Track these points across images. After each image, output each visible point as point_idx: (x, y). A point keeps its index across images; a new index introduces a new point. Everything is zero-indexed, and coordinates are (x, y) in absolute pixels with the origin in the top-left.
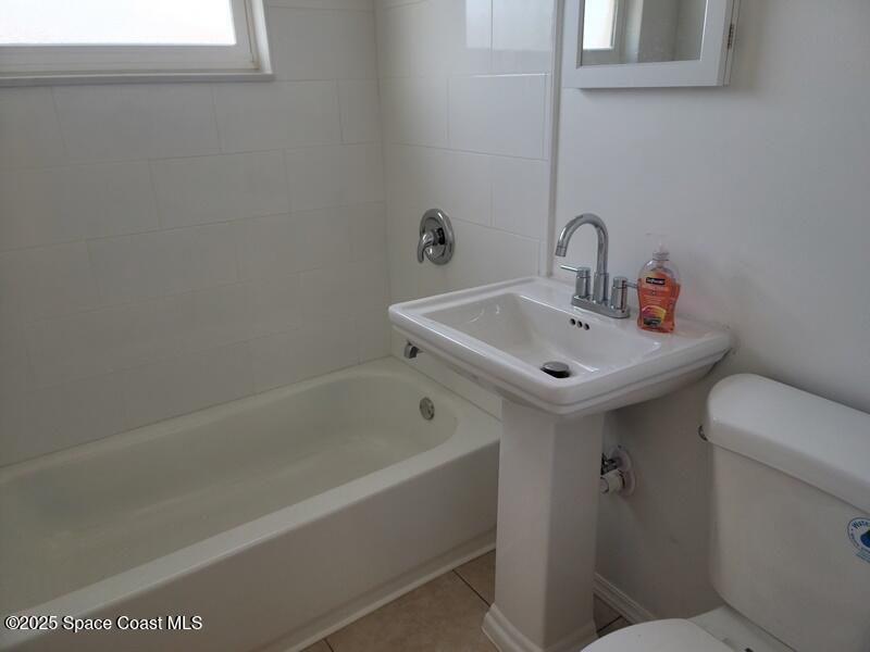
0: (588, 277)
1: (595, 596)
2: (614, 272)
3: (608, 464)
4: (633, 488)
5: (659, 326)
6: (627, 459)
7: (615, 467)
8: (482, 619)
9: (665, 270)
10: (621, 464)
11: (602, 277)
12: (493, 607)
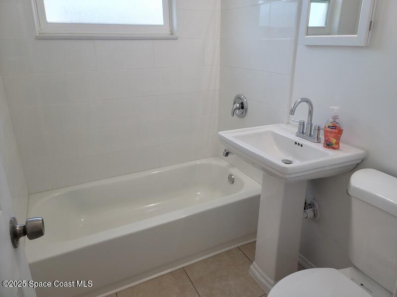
0: (304, 125)
1: (299, 264)
2: (315, 122)
3: (307, 206)
4: (318, 217)
5: (332, 146)
6: (316, 204)
7: (311, 208)
8: (249, 268)
9: (337, 123)
10: (314, 206)
11: (310, 125)
12: (254, 262)
